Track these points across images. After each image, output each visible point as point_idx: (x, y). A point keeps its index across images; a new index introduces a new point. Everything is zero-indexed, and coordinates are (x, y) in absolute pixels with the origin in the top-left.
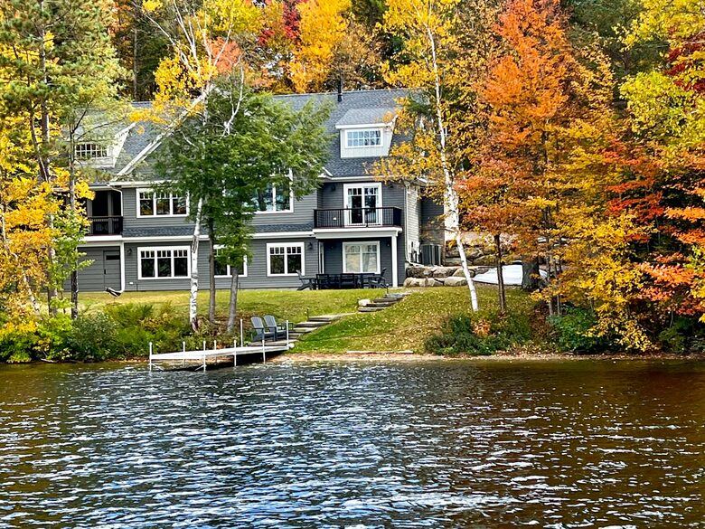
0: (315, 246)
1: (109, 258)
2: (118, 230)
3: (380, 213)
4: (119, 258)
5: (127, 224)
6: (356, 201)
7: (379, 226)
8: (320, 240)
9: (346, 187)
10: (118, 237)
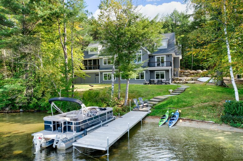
0: (148, 72)
1: (96, 75)
2: (99, 68)
3: (165, 63)
4: (98, 75)
5: (101, 67)
6: (158, 60)
7: (165, 67)
8: (149, 70)
9: (156, 57)
10: (98, 70)
